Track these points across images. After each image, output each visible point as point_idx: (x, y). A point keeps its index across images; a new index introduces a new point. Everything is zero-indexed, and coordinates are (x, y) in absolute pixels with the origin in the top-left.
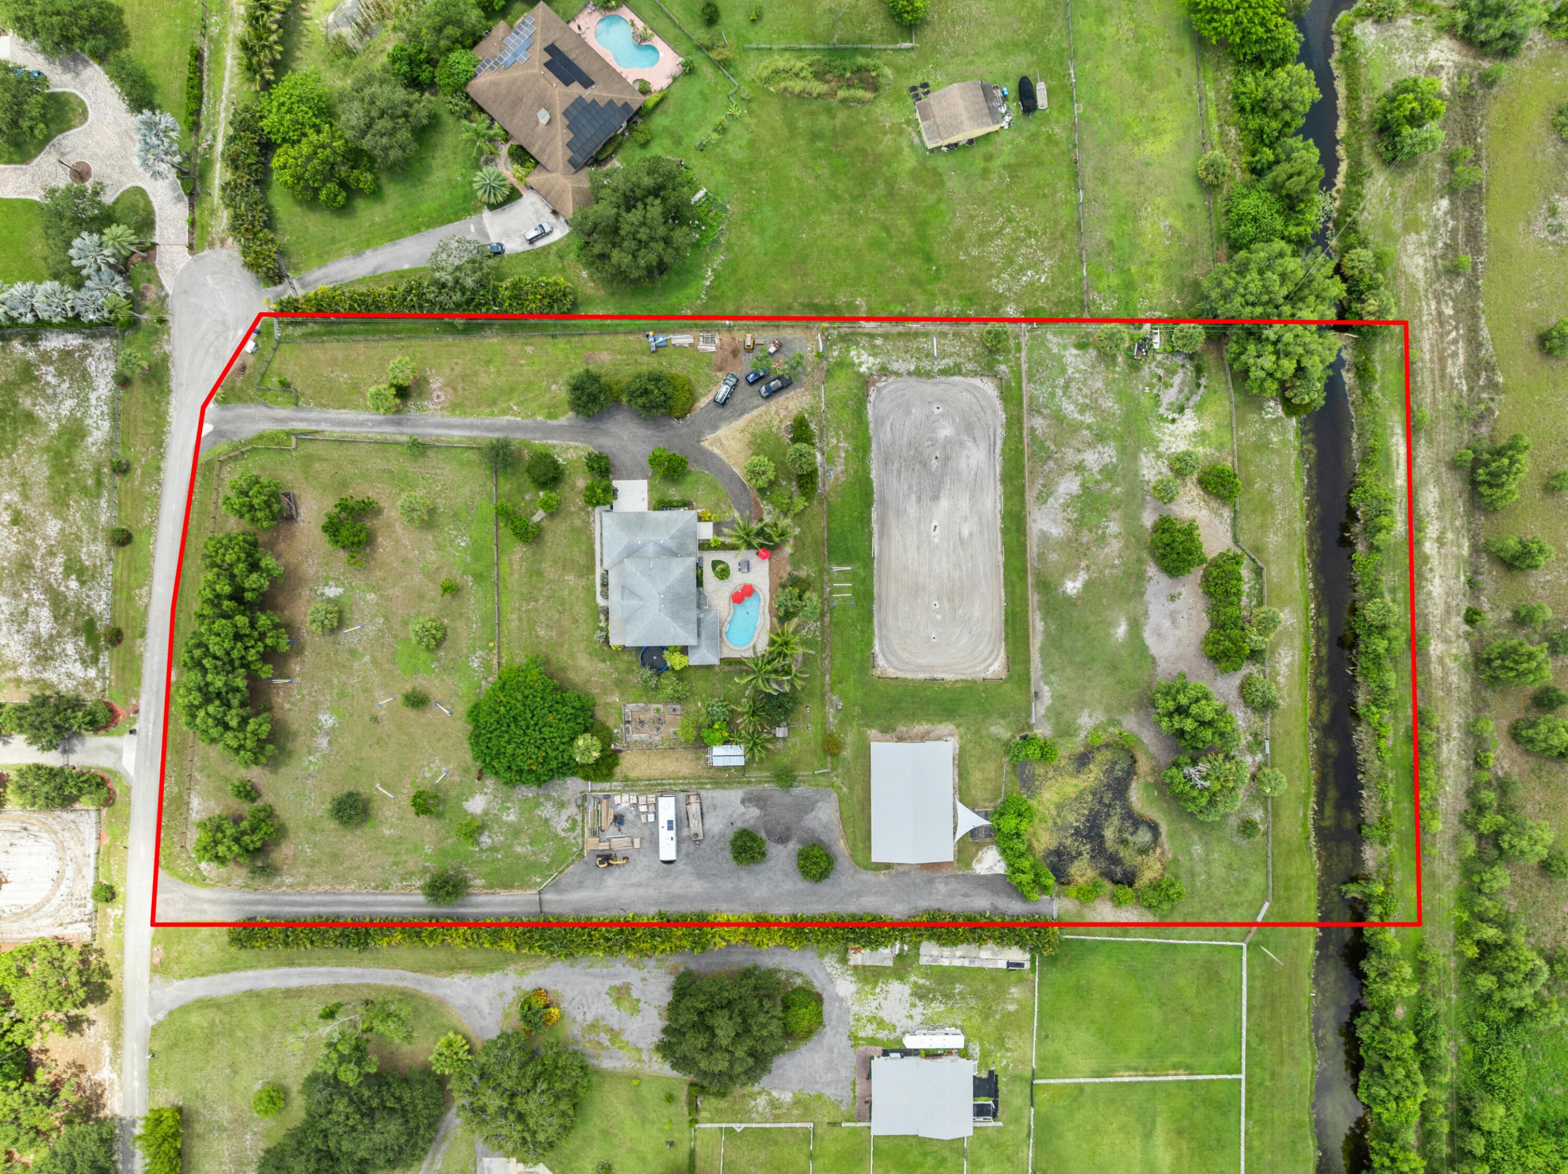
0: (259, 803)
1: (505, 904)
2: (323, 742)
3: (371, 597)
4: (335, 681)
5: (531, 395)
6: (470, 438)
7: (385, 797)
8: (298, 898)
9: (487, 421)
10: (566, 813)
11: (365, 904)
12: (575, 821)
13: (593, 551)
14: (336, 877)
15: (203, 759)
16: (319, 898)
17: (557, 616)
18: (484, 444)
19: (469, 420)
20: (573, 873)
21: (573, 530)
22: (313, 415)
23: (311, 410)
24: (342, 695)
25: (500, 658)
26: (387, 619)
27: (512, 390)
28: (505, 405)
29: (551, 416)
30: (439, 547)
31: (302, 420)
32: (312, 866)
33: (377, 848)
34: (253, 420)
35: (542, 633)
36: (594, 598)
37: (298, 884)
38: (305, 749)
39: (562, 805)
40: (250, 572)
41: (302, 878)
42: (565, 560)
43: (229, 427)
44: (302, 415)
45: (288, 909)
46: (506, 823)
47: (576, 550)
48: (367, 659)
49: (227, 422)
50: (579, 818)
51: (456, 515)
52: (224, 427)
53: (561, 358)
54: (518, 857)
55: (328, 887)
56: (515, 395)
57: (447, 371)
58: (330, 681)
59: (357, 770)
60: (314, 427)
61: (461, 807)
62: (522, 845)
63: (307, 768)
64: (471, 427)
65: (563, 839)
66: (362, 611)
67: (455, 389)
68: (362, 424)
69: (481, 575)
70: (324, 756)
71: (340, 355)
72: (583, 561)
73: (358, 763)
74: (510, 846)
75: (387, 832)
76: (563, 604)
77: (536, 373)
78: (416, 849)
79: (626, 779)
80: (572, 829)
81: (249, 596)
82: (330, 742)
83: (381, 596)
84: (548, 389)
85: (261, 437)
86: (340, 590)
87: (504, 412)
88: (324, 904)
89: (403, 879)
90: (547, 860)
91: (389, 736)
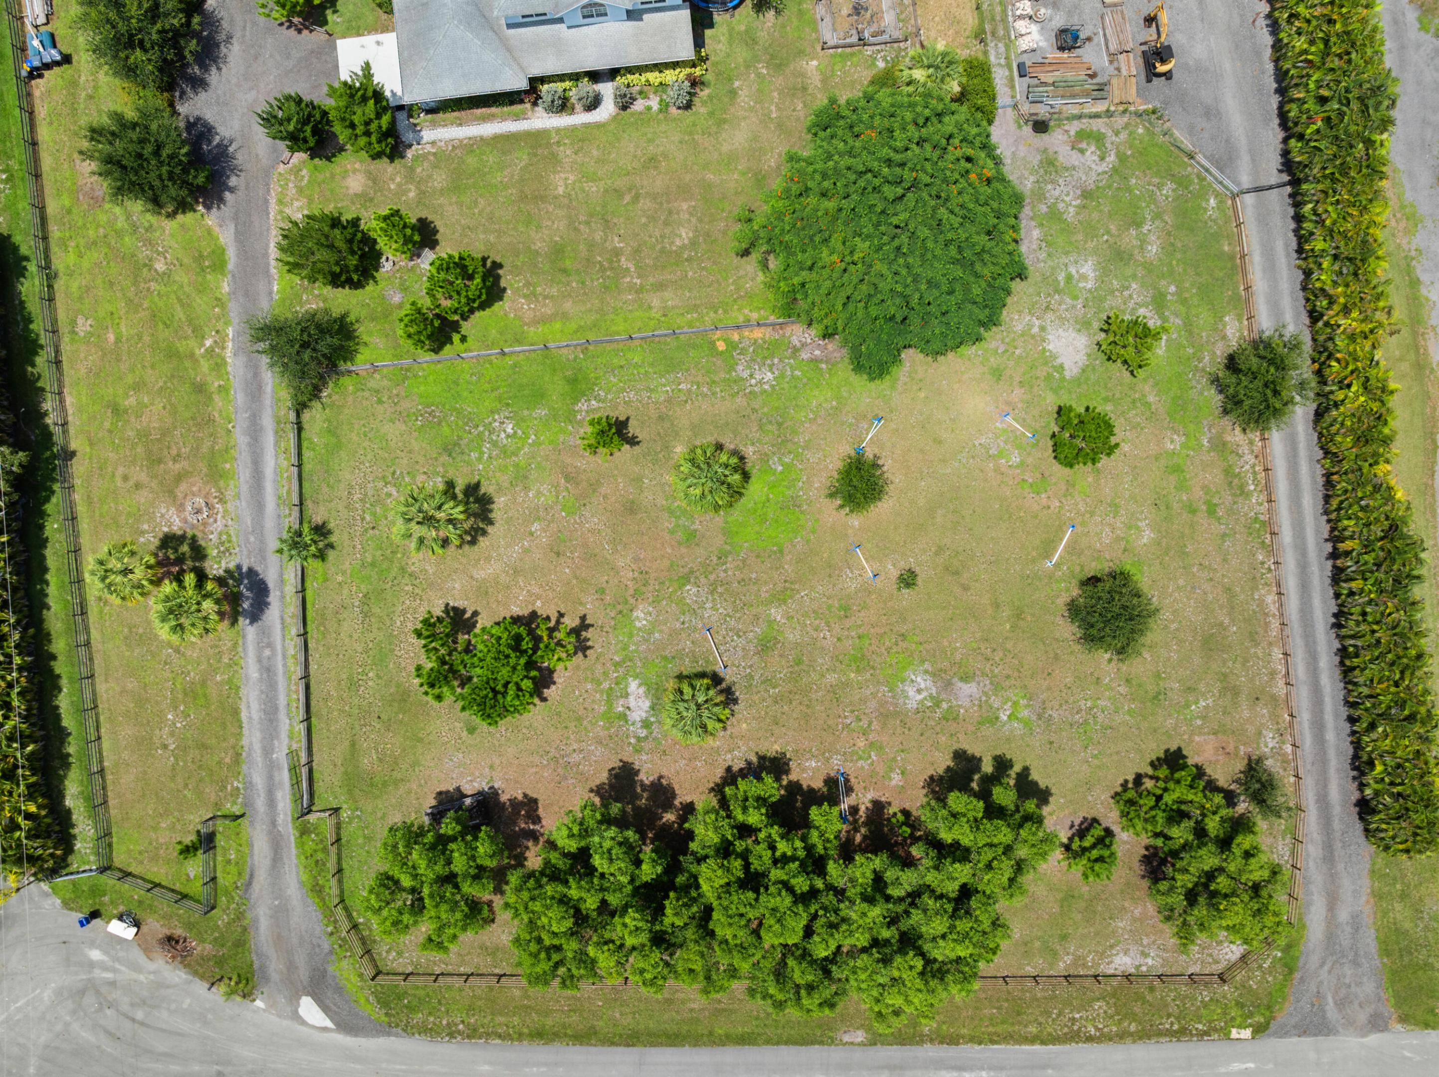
0: (1111, 817)
1: (1270, 266)
2: (967, 691)
3: (641, 617)
4: (831, 678)
5: (180, 314)
6: (279, 433)
7: (1073, 548)
8: (1305, 717)
9: (240, 398)
10: (1066, 155)
11: (1303, 567)
12: (1082, 135)
13: (496, 138)
14: (1253, 637)
15: (1028, 954)
16: (1300, 671)
17: (645, 204)
18: (286, 396)
19: (241, 439)
20: (1191, 130)
21: (455, 187)
22: (259, 780)
23: (249, 785)
24: (861, 662)
25: (747, 324)
26: (686, 579)
27: (172, 354)
28: (205, 365)
29: (219, 265)
30: (522, 478)
31: (272, 803)
32: (1235, 692)
33: (1183, 554)
34: (281, 912)
35: (685, 234)
36: (598, 126)
37: (1275, 718)
38: (987, 731)
39: (1049, 164)
40: (591, 870)
41: (1264, 711)
42: (523, 197)
43: (301, 959)
44: (260, 803)
45: (1330, 736)
46: (1100, 280)
47: (498, 177)
48: (776, 613)
49: (291, 966)
50: (1074, 127)
51: (450, 449)
52: (303, 973)
53: (94, 256)
54: (1169, 249)
55: (1277, 654)
56: (181, 346)
57: (143, 496)
58: (832, 689)
59: (1019, 615)
60: (285, 775)
61: (1077, 381)
62: (1143, 242)
63: (1026, 723)
64: (255, 432)
65: (1122, 158)
66: (674, 634)
67: (179, 478)
68: (268, 670)
69: (573, 381)
70: (997, 687)
71: (128, 731)
72: (521, 157)
73: (1006, 613)
74: (1149, 267)
75: (1147, 536)
76: (619, 193)
77: (132, 305)
78: (1177, 469)
79: (980, 37)
80: (1099, 139)
81: (649, 871)
82: (966, 678)
83: (637, 595)
84: (165, 277)
85: (318, 890)
86: (633, 686)
87: (219, 365)
88: (1312, 657)
89: (1243, 492)
90: (1168, 189)
91: (940, 551)
